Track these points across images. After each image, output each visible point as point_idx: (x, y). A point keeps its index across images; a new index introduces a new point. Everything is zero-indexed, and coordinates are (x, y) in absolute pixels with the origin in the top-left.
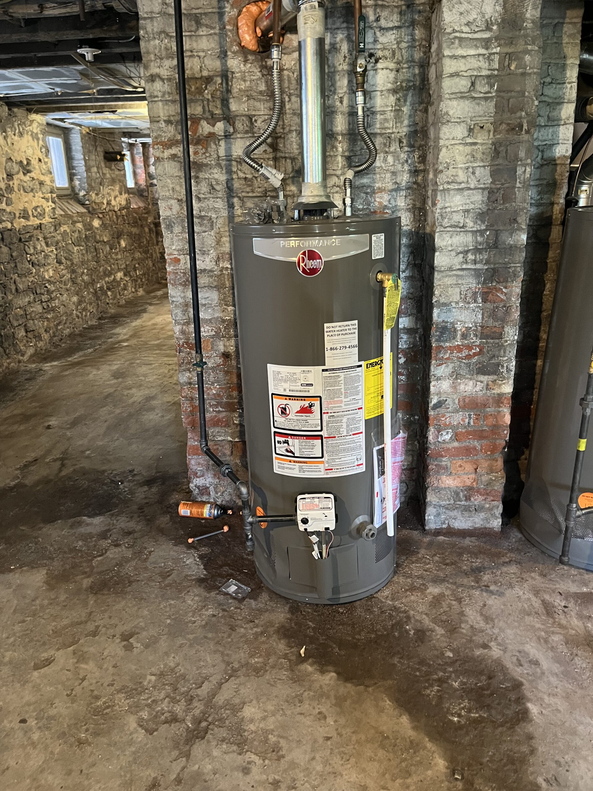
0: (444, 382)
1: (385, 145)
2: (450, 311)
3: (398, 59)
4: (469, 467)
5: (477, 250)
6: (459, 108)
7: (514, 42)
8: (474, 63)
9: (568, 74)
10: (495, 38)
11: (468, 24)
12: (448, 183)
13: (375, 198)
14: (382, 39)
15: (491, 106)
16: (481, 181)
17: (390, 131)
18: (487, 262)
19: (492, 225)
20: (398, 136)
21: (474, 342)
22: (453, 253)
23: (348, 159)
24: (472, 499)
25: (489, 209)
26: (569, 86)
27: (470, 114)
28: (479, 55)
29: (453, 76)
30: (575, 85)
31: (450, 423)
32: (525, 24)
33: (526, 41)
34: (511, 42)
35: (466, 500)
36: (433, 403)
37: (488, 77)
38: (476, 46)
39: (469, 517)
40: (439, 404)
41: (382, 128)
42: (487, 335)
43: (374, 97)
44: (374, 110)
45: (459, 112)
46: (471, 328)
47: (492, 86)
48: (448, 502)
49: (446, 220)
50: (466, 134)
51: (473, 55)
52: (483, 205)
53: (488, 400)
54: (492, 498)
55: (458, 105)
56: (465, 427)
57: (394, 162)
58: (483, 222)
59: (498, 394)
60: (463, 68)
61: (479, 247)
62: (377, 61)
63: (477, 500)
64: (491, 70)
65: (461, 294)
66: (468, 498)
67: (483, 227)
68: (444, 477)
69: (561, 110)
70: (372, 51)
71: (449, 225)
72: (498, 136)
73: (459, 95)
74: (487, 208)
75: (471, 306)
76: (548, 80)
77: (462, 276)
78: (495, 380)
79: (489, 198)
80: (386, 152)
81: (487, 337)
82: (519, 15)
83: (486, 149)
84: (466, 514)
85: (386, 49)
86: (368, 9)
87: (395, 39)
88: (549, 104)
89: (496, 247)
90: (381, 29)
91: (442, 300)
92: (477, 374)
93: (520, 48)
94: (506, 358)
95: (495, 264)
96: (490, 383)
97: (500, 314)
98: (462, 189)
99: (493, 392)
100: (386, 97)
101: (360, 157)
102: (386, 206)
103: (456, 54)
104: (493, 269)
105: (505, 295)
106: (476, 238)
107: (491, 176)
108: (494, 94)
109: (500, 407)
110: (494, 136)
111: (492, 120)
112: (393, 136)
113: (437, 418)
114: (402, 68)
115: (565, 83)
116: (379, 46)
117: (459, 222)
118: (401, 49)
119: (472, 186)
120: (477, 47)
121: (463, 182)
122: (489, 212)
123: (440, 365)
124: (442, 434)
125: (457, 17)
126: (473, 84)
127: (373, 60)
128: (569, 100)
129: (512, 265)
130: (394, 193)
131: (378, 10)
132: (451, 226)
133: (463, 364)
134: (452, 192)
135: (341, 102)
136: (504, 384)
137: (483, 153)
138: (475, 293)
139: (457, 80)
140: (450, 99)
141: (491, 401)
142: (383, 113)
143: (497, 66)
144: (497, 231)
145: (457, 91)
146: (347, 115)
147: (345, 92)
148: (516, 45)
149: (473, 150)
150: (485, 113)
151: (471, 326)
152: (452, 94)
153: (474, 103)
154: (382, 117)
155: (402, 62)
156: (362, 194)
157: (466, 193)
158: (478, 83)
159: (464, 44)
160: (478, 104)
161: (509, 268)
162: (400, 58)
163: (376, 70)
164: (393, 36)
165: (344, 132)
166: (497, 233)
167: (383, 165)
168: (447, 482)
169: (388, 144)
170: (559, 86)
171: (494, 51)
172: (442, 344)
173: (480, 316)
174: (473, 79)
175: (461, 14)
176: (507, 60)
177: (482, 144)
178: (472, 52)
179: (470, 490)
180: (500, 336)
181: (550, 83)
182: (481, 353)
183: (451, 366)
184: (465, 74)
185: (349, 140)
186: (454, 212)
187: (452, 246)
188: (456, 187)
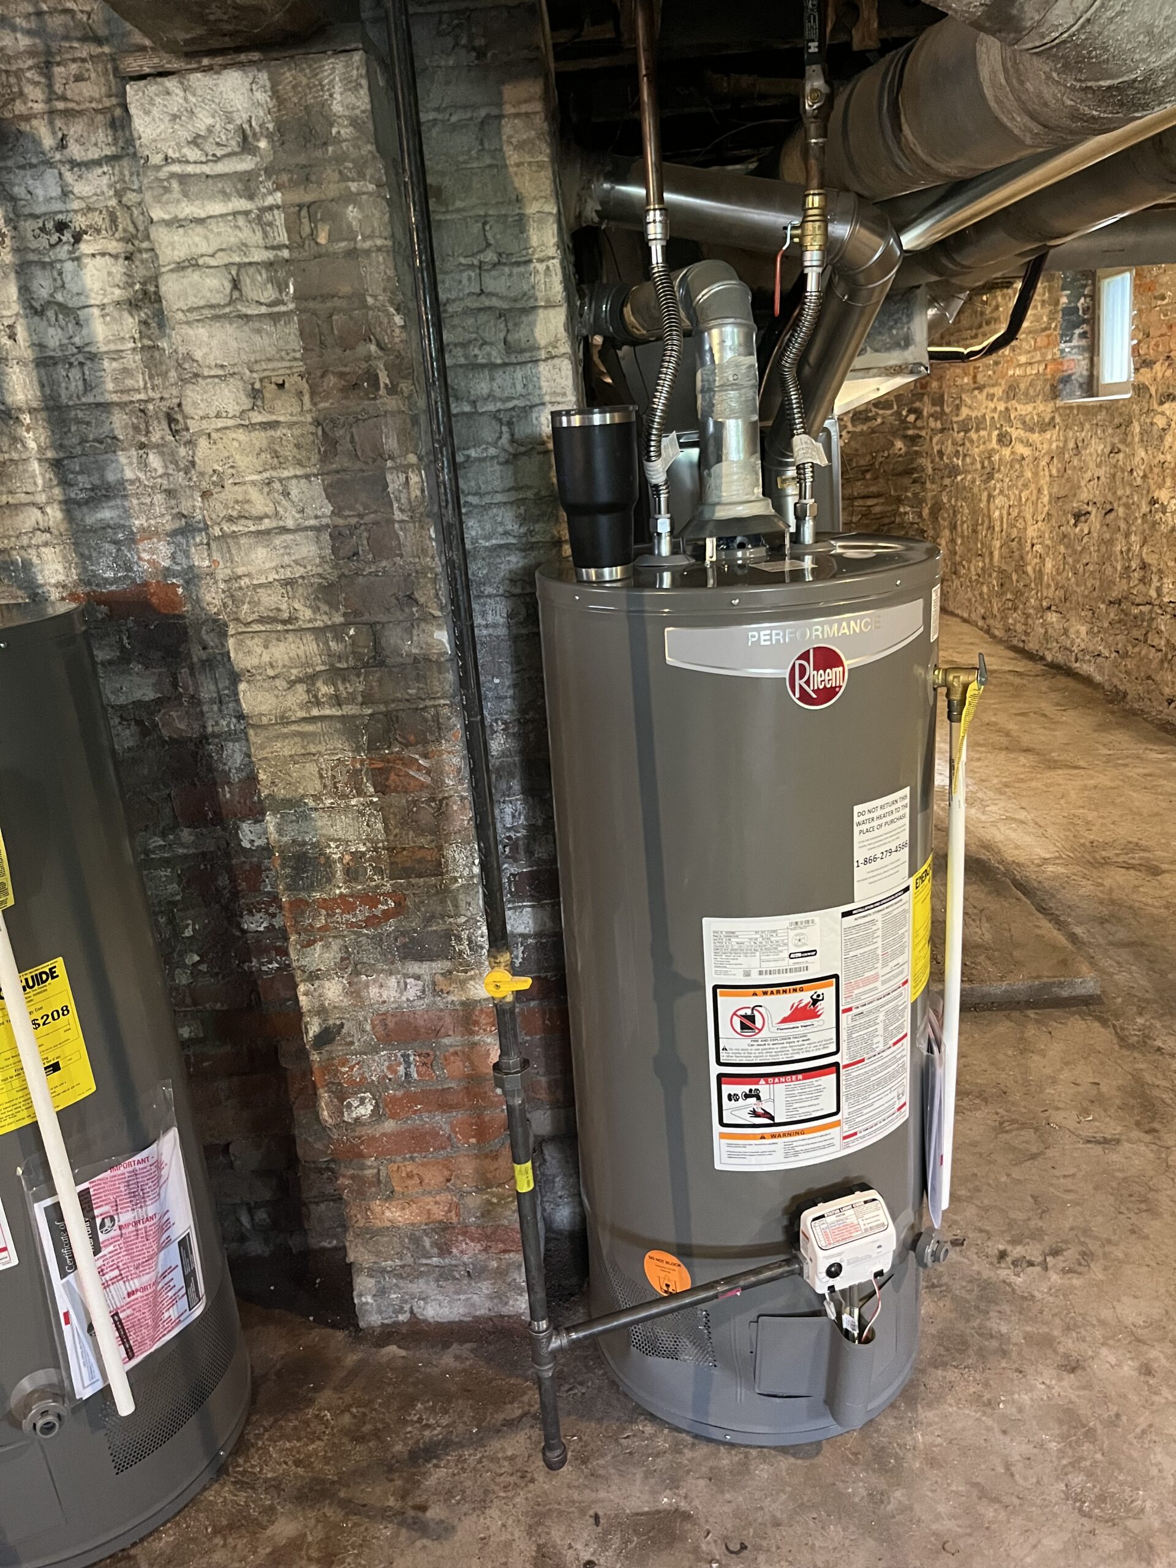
0: (327, 984)
1: (136, 428)
2: (306, 817)
3: (125, 230)
4: (434, 1177)
5: (334, 674)
6: (214, 343)
7: (313, 178)
8: (227, 234)
9: (534, 240)
10: (266, 170)
11: (196, 141)
12: (230, 519)
13: (138, 553)
14: (82, 188)
15: (289, 335)
16: (309, 511)
17: (142, 396)
18: (368, 699)
19: (357, 613)
20: (164, 408)
21: (377, 887)
22: (281, 684)
23: (57, 465)
24: (454, 1251)
25: (342, 576)
26: (541, 267)
27: (244, 357)
28: (235, 214)
29: (183, 268)
30: (555, 264)
31: (363, 1078)
32: (334, 131)
33: (340, 172)
34: (306, 176)
35: (441, 1255)
36: (311, 1034)
37: (269, 265)
38: (223, 192)
39: (457, 1293)
40: (326, 1037)
41: (122, 392)
42: (404, 869)
43: (87, 320)
44: (93, 350)
45: (217, 352)
46: (363, 854)
47: (281, 287)
48: (398, 1262)
49: (246, 606)
50: (246, 403)
51: (221, 216)
52: (326, 567)
53: (440, 1019)
54: (501, 1245)
55: (211, 336)
56: (401, 1085)
57: (166, 467)
58: (333, 605)
59: (463, 1003)
60: (204, 248)
61: (339, 665)
62: (77, 238)
63: (467, 1251)
64: (273, 248)
65: (321, 777)
66: (444, 1250)
67: (338, 619)
68: (376, 1205)
69: (532, 325)
70: (60, 217)
71: (255, 616)
72: (322, 405)
73: (207, 312)
74: (336, 573)
75: (353, 802)
76: (490, 256)
77: (313, 734)
78: (450, 972)
79: (335, 550)
80: (142, 446)
81: (406, 872)
82: (317, 108)
83: (302, 435)
84: (450, 1286)
85: (95, 210)
86: (35, 122)
87: (110, 186)
88: (502, 314)
89: (382, 664)
90: (74, 164)
91: (281, 793)
92: (403, 958)
93: (332, 189)
94: (463, 919)
95: (386, 703)
96: (439, 978)
97: (426, 816)
98: (268, 532)
99: (450, 998)
100: (114, 319)
101: (83, 459)
102: (167, 569)
103: (181, 216)
104: (386, 714)
105: (428, 773)
106: (326, 643)
107: (328, 497)
108: (292, 306)
109: (472, 1033)
110: (315, 404)
111: (299, 366)
112: (151, 407)
113: (329, 1067)
114: (140, 251)
115: (530, 261)
116: (76, 205)
117: (279, 610)
118: (128, 208)
119: (290, 524)
120: (226, 196)
121: (267, 516)
122: (344, 582)
123: (310, 943)
124: (349, 1106)
125: (164, 126)
126: (236, 284)
127: (67, 236)
128: (548, 300)
129: (429, 703)
130: (179, 538)
131: (58, 123)
132: (261, 620)
133: (363, 939)
134: (243, 541)
135: (12, 337)
136: (472, 978)
137: (298, 446)
138: (355, 774)
139: (195, 276)
140: (187, 323)
141: (448, 1020)
142: (116, 356)
143: (283, 238)
144: (372, 625)
145: (202, 303)
146: (32, 365)
147: (17, 315)
148: (319, 183)
149: (272, 440)
150: (280, 350)
151: (363, 849)
152: (191, 310)
153: (246, 328)
154: (115, 364)
155: (135, 237)
156: (107, 545)
157: (278, 541)
158: (248, 281)
159: (194, 189)
160: (259, 331)
161: (425, 708)
162: (131, 229)
163: (78, 259)
164: (105, 180)
165: (35, 405)
166: (375, 631)
167: (142, 476)
168: (388, 1214)
169: (143, 426)
170: (516, 270)
171: (270, 201)
172: (303, 895)
173: (380, 826)
174: (234, 272)
175: (175, 117)
176: (305, 221)
177: (291, 425)
178: (217, 208)
179: (444, 1229)
180: (438, 868)
181: (494, 265)
182: (400, 909)
183: (336, 945)
184: (212, 262)
185: (49, 422)
186: (260, 586)
187: (272, 666)
188: (253, 529)
